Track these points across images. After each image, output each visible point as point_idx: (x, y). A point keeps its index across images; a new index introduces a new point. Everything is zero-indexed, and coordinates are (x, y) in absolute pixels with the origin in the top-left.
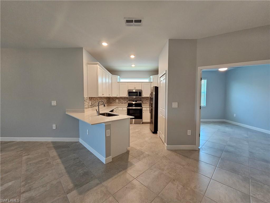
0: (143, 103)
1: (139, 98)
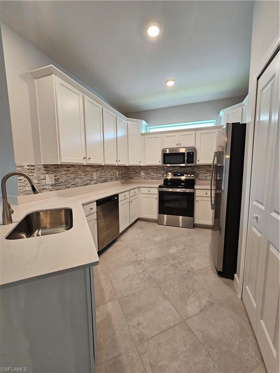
1: (189, 169)
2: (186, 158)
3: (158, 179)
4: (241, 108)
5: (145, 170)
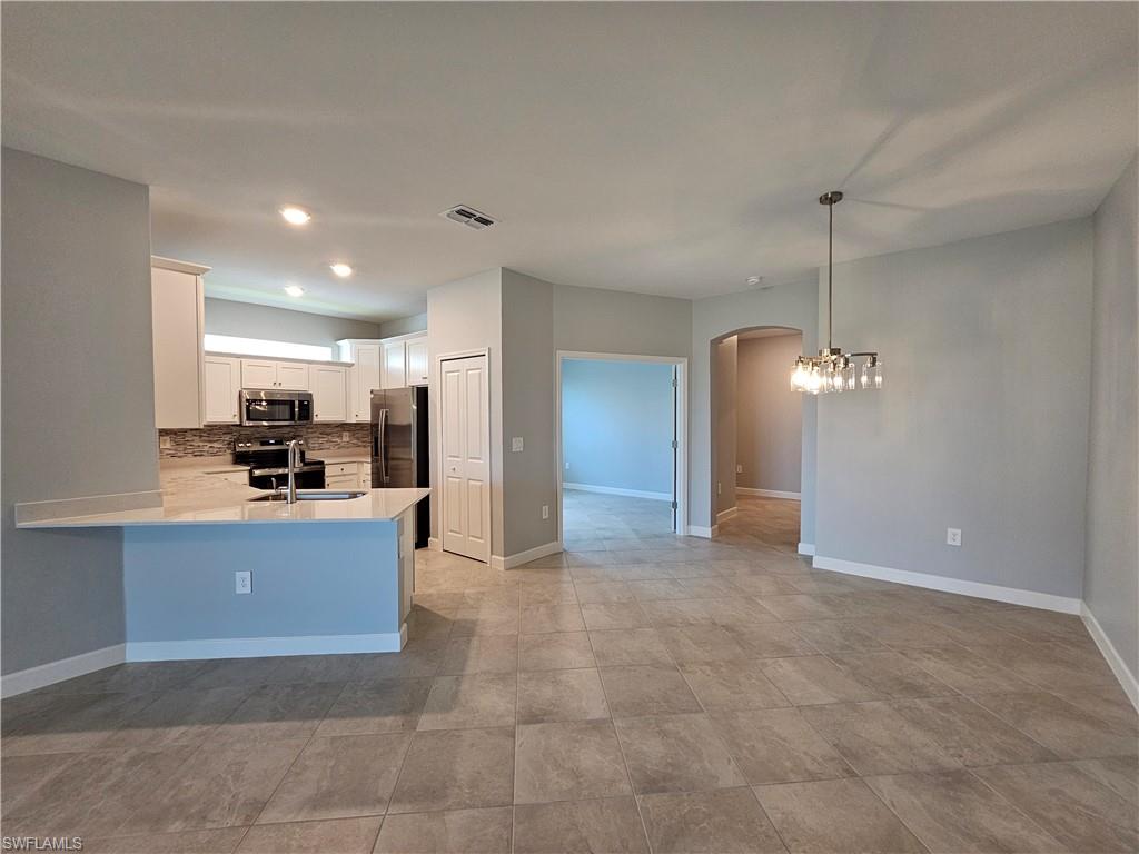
0: (309, 449)
2: (297, 412)
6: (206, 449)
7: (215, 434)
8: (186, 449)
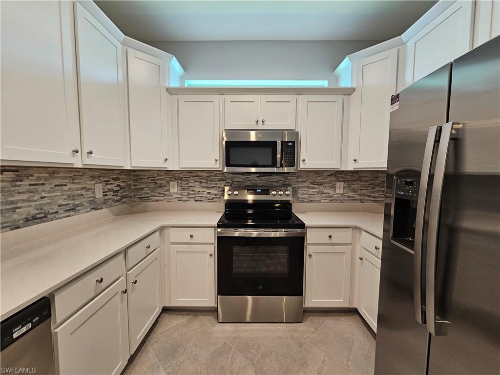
0: (298, 201)
1: (278, 178)
2: (279, 156)
3: (211, 201)
4: (395, 50)
5: (181, 179)
6: (205, 194)
7: (212, 181)
8: (189, 194)
